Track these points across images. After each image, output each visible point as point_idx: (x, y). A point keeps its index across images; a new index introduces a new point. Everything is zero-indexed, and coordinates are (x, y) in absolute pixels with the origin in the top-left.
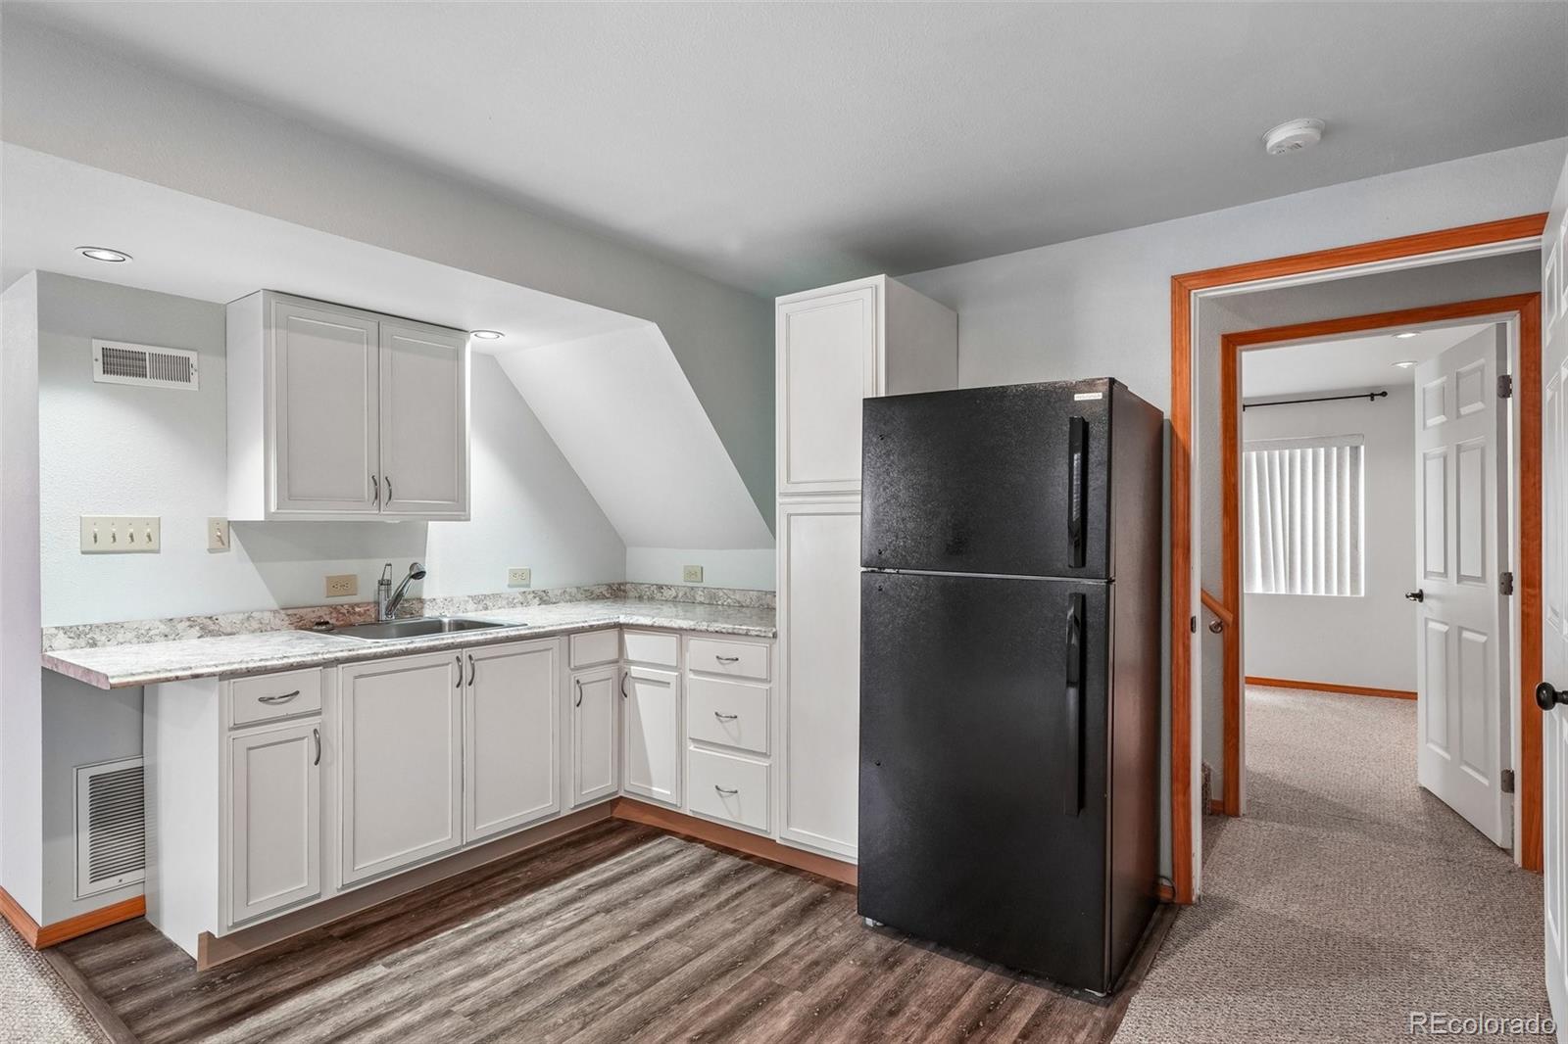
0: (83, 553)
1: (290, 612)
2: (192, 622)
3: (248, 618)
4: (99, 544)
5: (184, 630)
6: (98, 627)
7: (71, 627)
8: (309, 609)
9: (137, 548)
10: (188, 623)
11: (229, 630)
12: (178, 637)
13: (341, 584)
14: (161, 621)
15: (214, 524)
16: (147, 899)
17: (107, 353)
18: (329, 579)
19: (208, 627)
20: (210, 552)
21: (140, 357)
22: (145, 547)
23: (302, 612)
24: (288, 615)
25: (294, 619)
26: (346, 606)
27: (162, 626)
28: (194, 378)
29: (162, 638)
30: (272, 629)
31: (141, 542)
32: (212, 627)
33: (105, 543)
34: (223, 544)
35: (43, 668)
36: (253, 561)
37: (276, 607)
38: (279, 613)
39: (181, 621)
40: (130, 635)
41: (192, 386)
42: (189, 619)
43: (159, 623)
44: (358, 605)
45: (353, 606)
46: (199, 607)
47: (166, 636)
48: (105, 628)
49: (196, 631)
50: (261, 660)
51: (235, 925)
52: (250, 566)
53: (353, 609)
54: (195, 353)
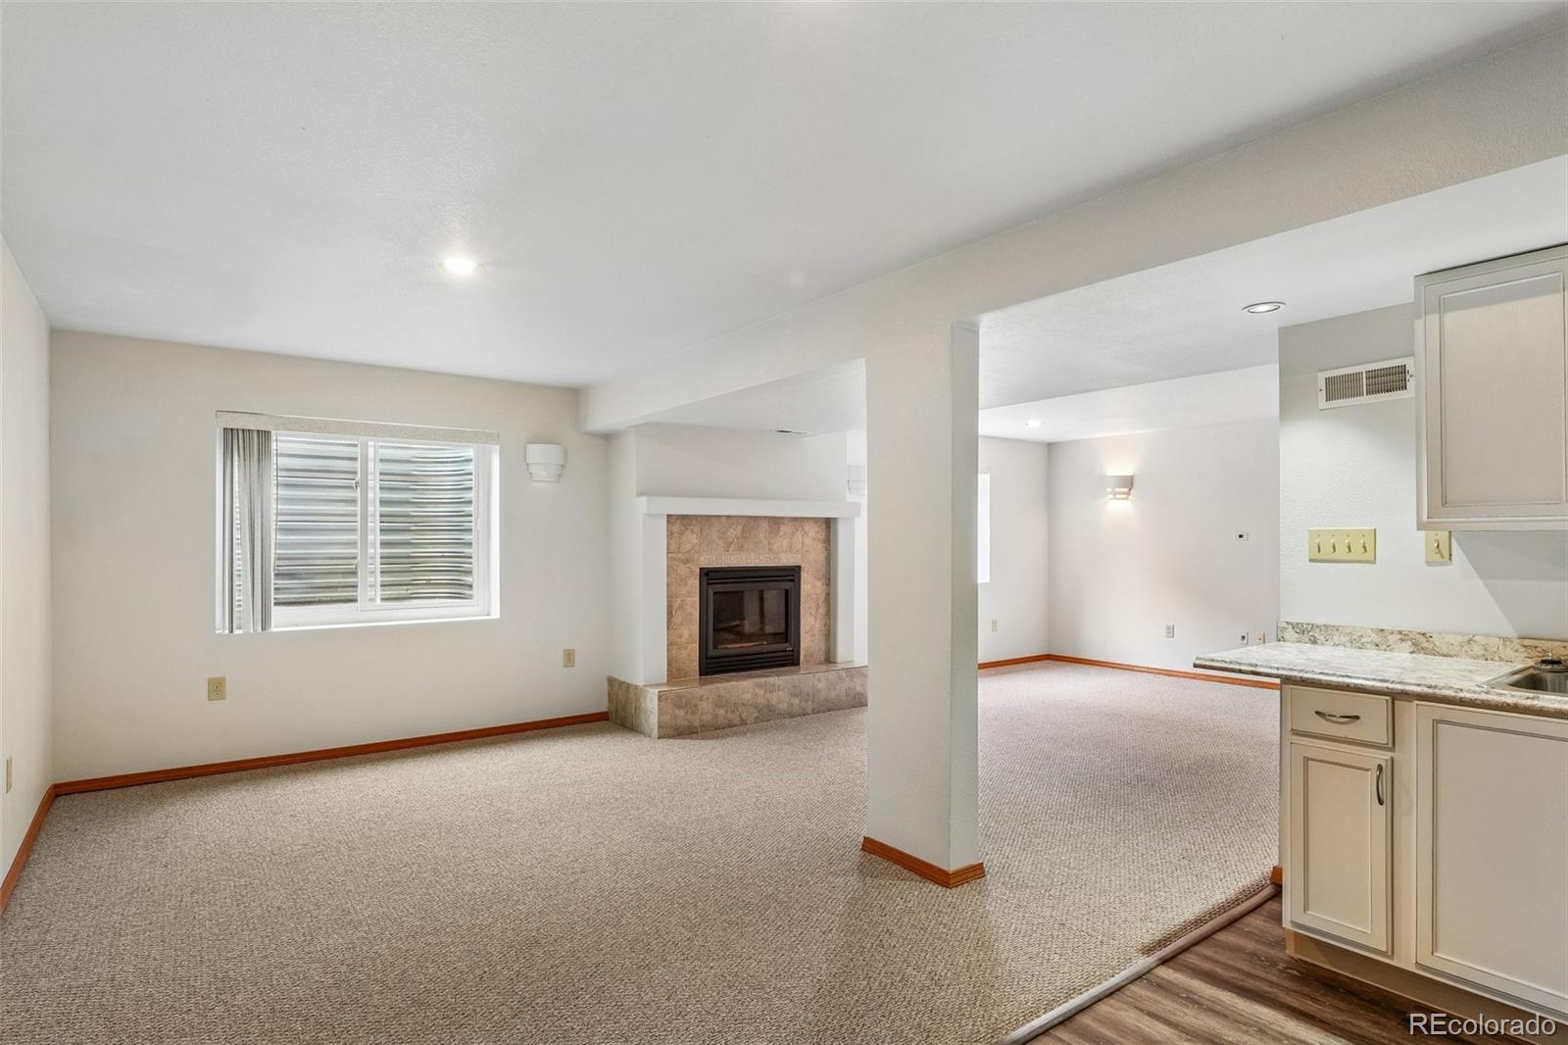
0: (1311, 561)
1: (1527, 642)
2: (1404, 636)
3: (1469, 641)
4: (1323, 553)
5: (1395, 643)
6: (1317, 627)
7: (1298, 624)
9: (1353, 558)
10: (1400, 636)
11: (1445, 651)
12: (1389, 648)
14: (1372, 630)
15: (1431, 535)
17: (1330, 380)
19: (1421, 644)
20: (1429, 565)
21: (1357, 378)
22: (1361, 558)
23: (1544, 645)
24: (1525, 646)
25: (1533, 652)
27: (1374, 635)
28: (1411, 384)
29: (1374, 647)
30: (1501, 659)
31: (1357, 553)
32: (1425, 645)
33: (1327, 553)
34: (1443, 557)
36: (1481, 578)
37: (1511, 632)
38: (1511, 641)
39: (1393, 633)
40: (1343, 639)
41: (1409, 392)
42: (1400, 632)
43: (1370, 631)
46: (1414, 624)
47: (1377, 645)
48: (1323, 628)
49: (1408, 645)
50: (1321, 673)
52: (1478, 583)
54: (1412, 358)
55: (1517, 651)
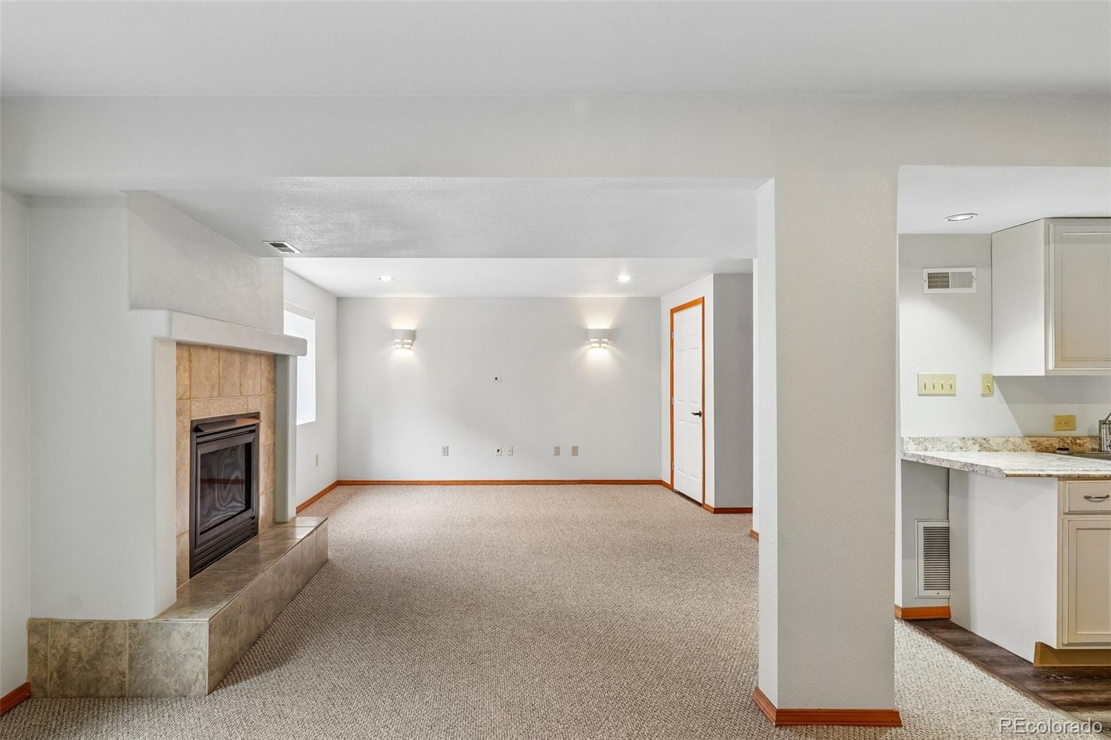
0: (919, 395)
1: (1033, 439)
2: (975, 441)
3: (1007, 441)
4: (925, 391)
5: (970, 445)
6: (927, 439)
7: (915, 438)
8: (1045, 438)
9: (944, 393)
10: (973, 441)
11: (995, 448)
12: (967, 450)
13: (1067, 422)
14: (957, 440)
15: (985, 377)
16: (951, 609)
17: (930, 276)
18: (1056, 417)
19: (984, 445)
20: (983, 396)
21: (946, 276)
22: (950, 393)
23: (1040, 440)
24: (1032, 442)
25: (1035, 445)
26: (1070, 439)
27: (959, 442)
28: (974, 284)
29: (959, 449)
30: (1021, 450)
31: (947, 390)
32: (986, 445)
33: (929, 390)
34: (990, 391)
35: (902, 460)
36: (1007, 402)
37: (1024, 435)
38: (1026, 439)
39: (969, 440)
40: (943, 446)
41: (973, 290)
42: (973, 439)
44: (1078, 438)
45: (1075, 438)
46: (979, 433)
47: (961, 448)
48: (931, 440)
49: (977, 447)
51: (1069, 644)
52: (1005, 406)
53: (1075, 440)
54: (974, 268)
55: (1028, 444)
